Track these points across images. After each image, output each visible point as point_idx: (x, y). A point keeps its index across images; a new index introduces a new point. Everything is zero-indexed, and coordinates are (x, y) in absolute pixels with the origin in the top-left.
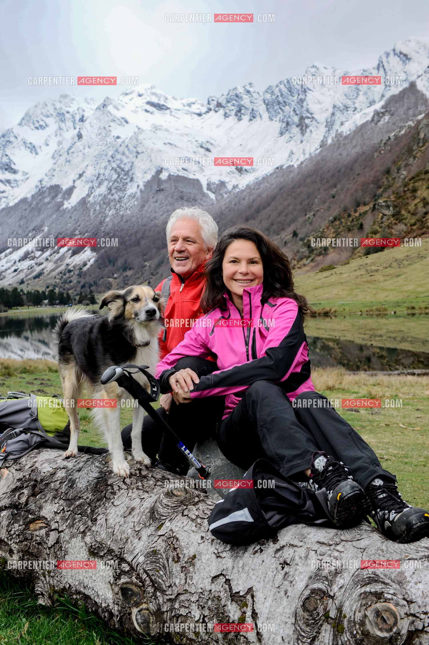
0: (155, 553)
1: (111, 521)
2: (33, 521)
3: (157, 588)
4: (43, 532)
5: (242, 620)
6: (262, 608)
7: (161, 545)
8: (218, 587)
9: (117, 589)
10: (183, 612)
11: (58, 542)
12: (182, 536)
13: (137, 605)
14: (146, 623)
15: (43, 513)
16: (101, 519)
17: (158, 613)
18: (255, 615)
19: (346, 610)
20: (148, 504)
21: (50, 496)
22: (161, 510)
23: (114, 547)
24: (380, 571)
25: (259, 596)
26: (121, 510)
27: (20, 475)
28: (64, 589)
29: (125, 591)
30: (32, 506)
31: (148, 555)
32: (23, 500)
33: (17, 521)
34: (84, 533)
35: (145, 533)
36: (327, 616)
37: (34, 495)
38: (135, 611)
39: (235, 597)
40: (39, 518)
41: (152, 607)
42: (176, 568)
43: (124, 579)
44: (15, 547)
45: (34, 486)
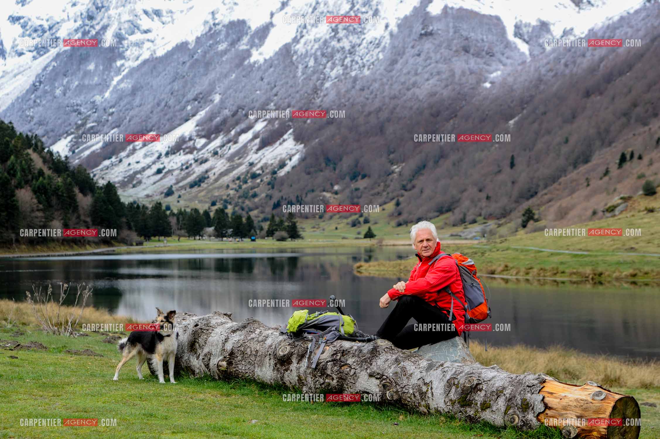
0: (396, 373)
1: (379, 364)
2: (343, 366)
3: (397, 384)
4: (348, 369)
5: (427, 391)
6: (434, 386)
7: (399, 370)
8: (420, 382)
9: (381, 385)
10: (406, 391)
11: (355, 373)
12: (408, 368)
13: (389, 390)
14: (392, 396)
15: (348, 362)
16: (374, 364)
17: (397, 392)
18: (432, 389)
19: (461, 382)
20: (394, 357)
21: (351, 355)
22: (400, 358)
23: (380, 372)
24: (474, 371)
25: (434, 382)
26: (383, 360)
27: (335, 349)
28: (357, 393)
29: (384, 386)
30: (342, 359)
31: (394, 374)
32: (338, 358)
33: (336, 366)
34: (367, 369)
35: (393, 367)
36: (454, 384)
37: (343, 356)
38: (388, 392)
39: (426, 384)
40: (346, 364)
41: (395, 390)
42: (405, 378)
43: (384, 381)
44: (335, 377)
45: (343, 353)
